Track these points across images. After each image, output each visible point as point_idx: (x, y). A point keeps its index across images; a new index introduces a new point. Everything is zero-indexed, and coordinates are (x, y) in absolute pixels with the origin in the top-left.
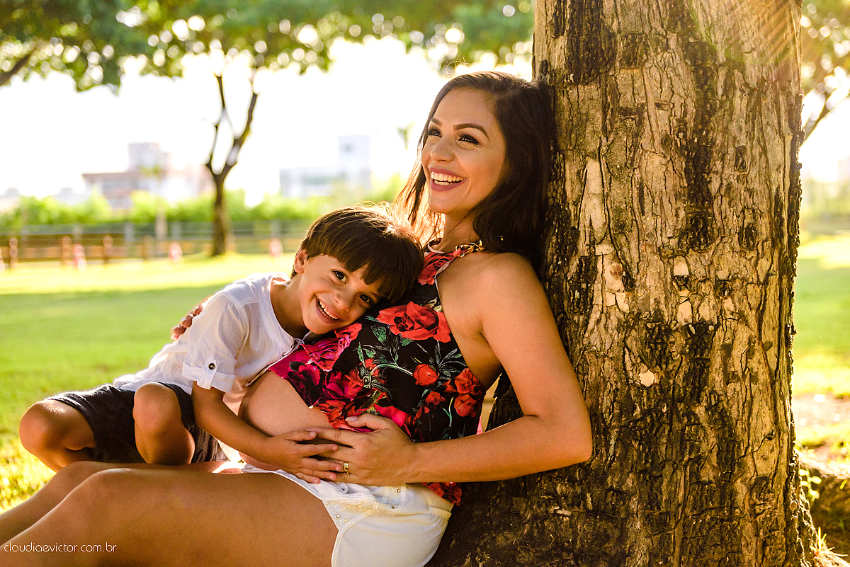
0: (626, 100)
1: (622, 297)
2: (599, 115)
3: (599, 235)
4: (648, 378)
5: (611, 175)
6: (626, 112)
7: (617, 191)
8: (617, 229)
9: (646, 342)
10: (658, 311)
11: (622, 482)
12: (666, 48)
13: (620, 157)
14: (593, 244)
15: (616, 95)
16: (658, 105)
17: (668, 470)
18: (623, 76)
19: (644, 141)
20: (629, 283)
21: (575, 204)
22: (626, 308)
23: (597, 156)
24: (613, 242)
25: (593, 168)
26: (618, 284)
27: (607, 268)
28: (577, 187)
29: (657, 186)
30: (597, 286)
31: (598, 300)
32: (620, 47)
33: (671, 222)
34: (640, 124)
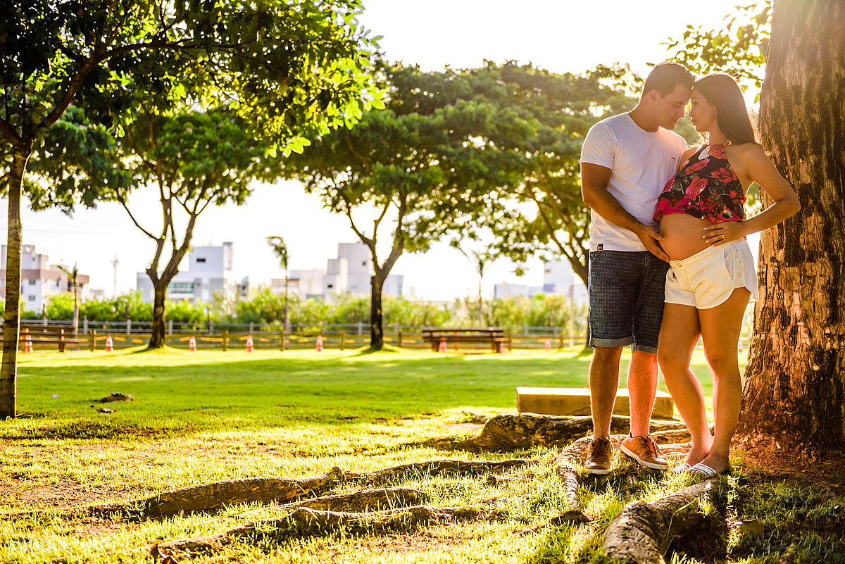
0: (809, 273)
1: (808, 340)
2: (799, 278)
3: (799, 319)
4: (816, 368)
5: (803, 298)
6: (809, 277)
7: (805, 304)
8: (805, 317)
9: (816, 355)
10: (820, 345)
11: (808, 403)
12: (823, 257)
13: (807, 292)
14: (796, 322)
15: (805, 271)
16: (821, 276)
17: (822, 399)
18: (808, 265)
19: (816, 288)
20: (810, 335)
21: (789, 308)
22: (809, 344)
23: (797, 291)
24: (804, 321)
25: (796, 296)
26: (806, 336)
27: (801, 330)
28: (789, 302)
29: (820, 302)
30: (799, 336)
31: (799, 341)
32: (807, 255)
33: (824, 315)
34: (814, 281)
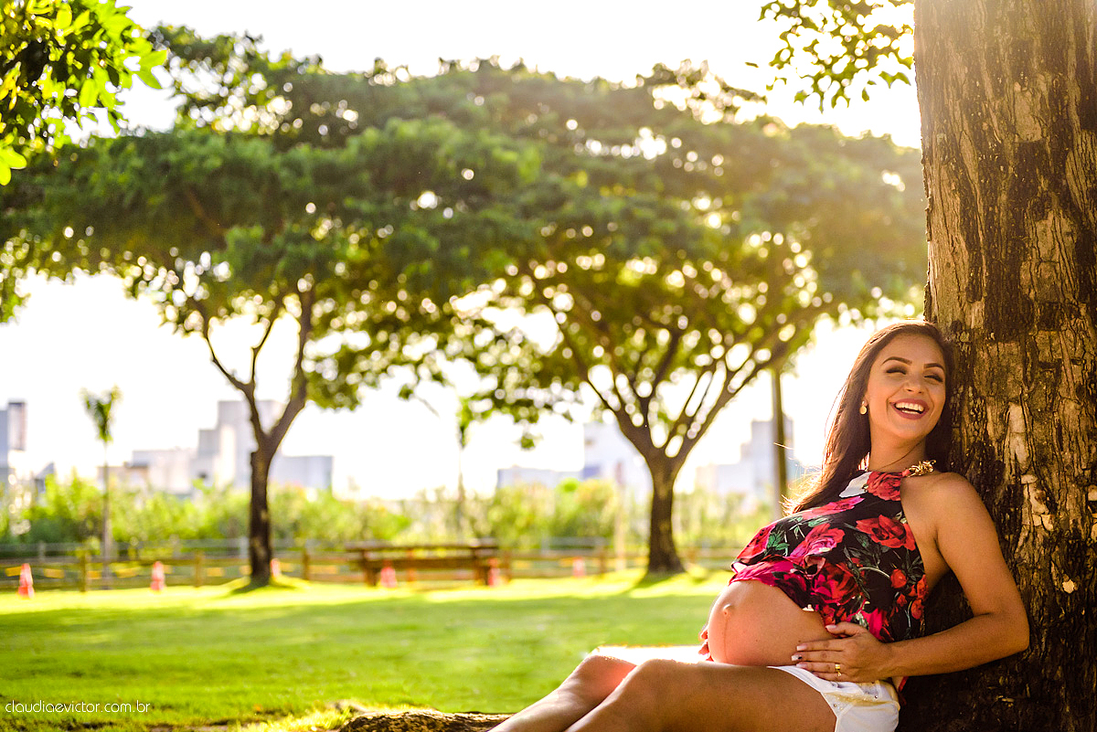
0: (1045, 355)
1: (1046, 519)
2: (1020, 368)
3: (1024, 467)
4: (1069, 586)
5: (1033, 417)
6: (1045, 366)
7: (1038, 430)
8: (1040, 462)
9: (1068, 556)
10: (1076, 530)
11: (1053, 673)
12: (1078, 315)
13: (1041, 403)
14: (1019, 474)
15: (1035, 350)
16: (1073, 361)
17: (1086, 664)
18: (1041, 337)
19: (1062, 391)
20: (1052, 508)
21: (999, 441)
22: (1050, 527)
23: (1019, 401)
24: (1037, 473)
25: (1016, 412)
26: (1043, 508)
27: (1031, 494)
28: (1000, 428)
29: (1073, 426)
30: (1025, 510)
31: (1027, 521)
32: (1038, 313)
33: (1084, 457)
34: (1058, 374)
